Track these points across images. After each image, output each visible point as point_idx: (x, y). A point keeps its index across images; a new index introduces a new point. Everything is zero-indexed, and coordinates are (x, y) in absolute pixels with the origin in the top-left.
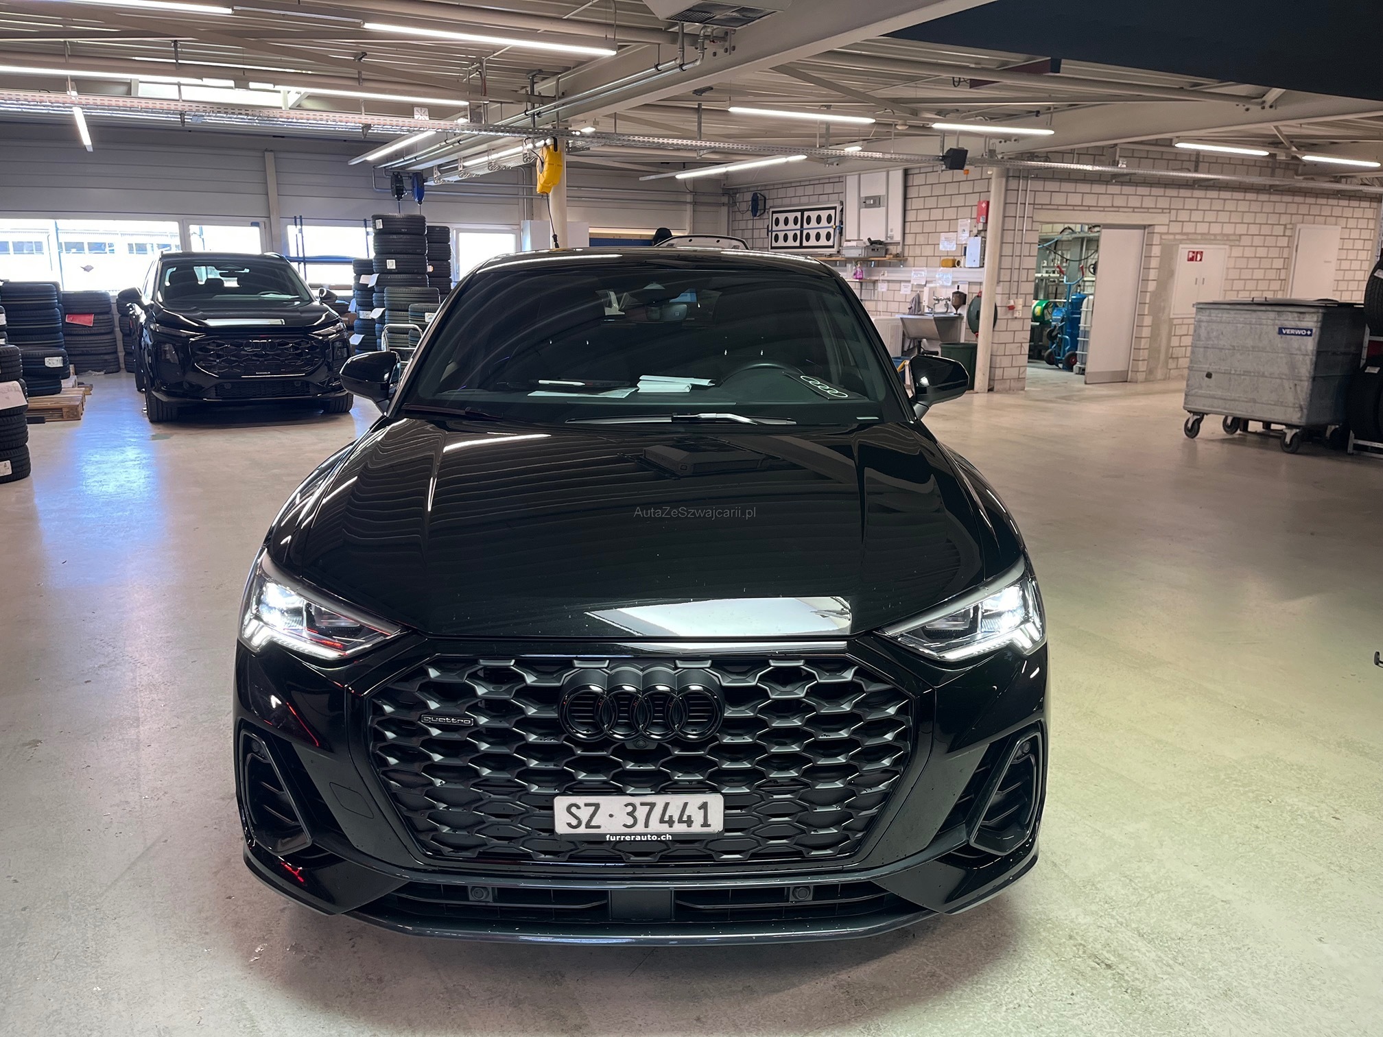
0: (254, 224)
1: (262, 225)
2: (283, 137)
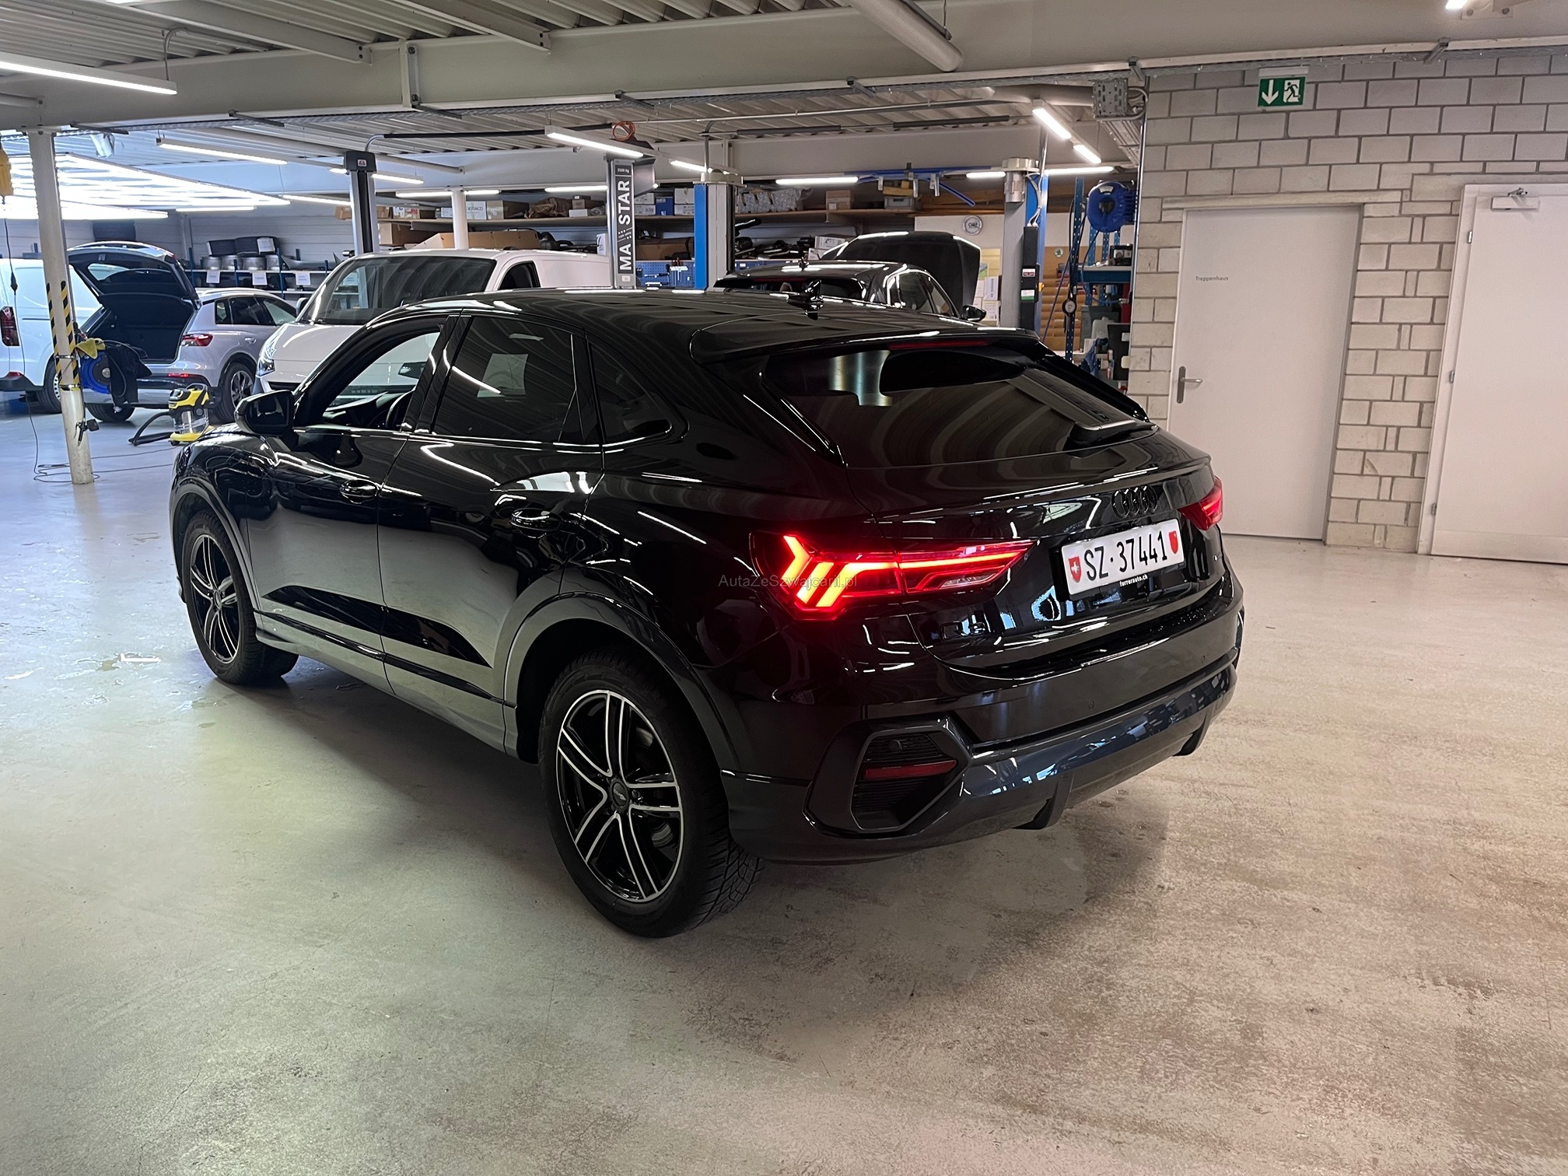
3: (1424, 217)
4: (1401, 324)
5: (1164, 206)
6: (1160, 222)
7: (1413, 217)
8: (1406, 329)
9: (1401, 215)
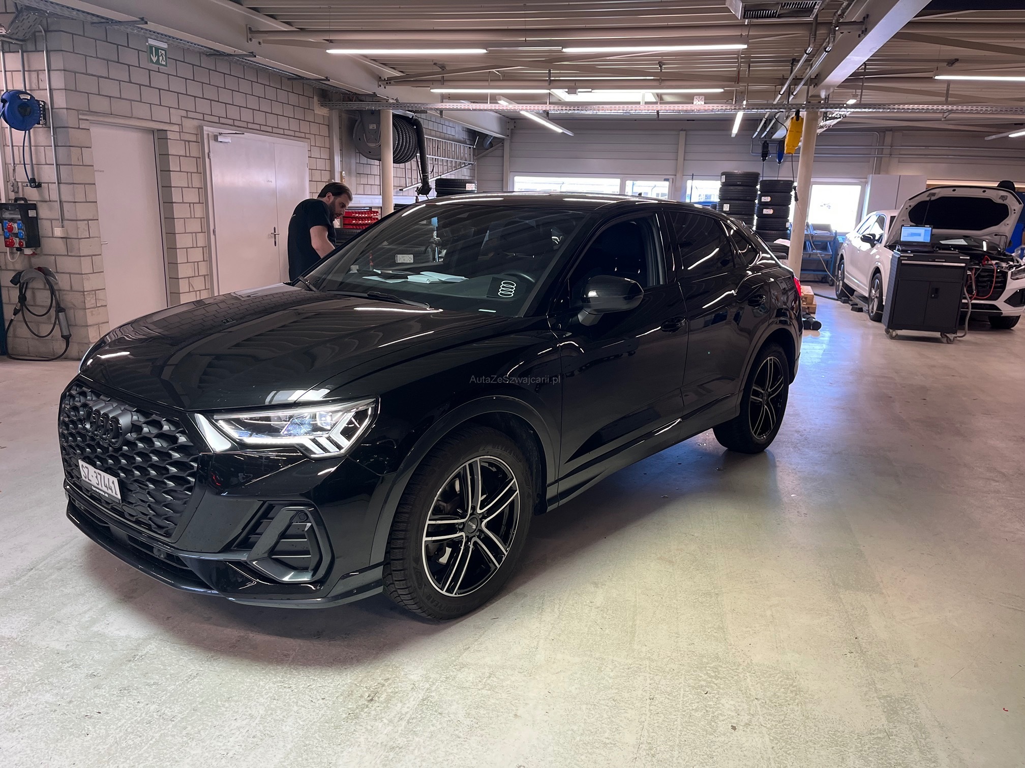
0: (666, 180)
1: (671, 180)
2: (694, 120)
3: (189, 142)
4: (190, 203)
5: (81, 117)
6: (79, 128)
7: (185, 141)
8: (192, 205)
9: (181, 140)
